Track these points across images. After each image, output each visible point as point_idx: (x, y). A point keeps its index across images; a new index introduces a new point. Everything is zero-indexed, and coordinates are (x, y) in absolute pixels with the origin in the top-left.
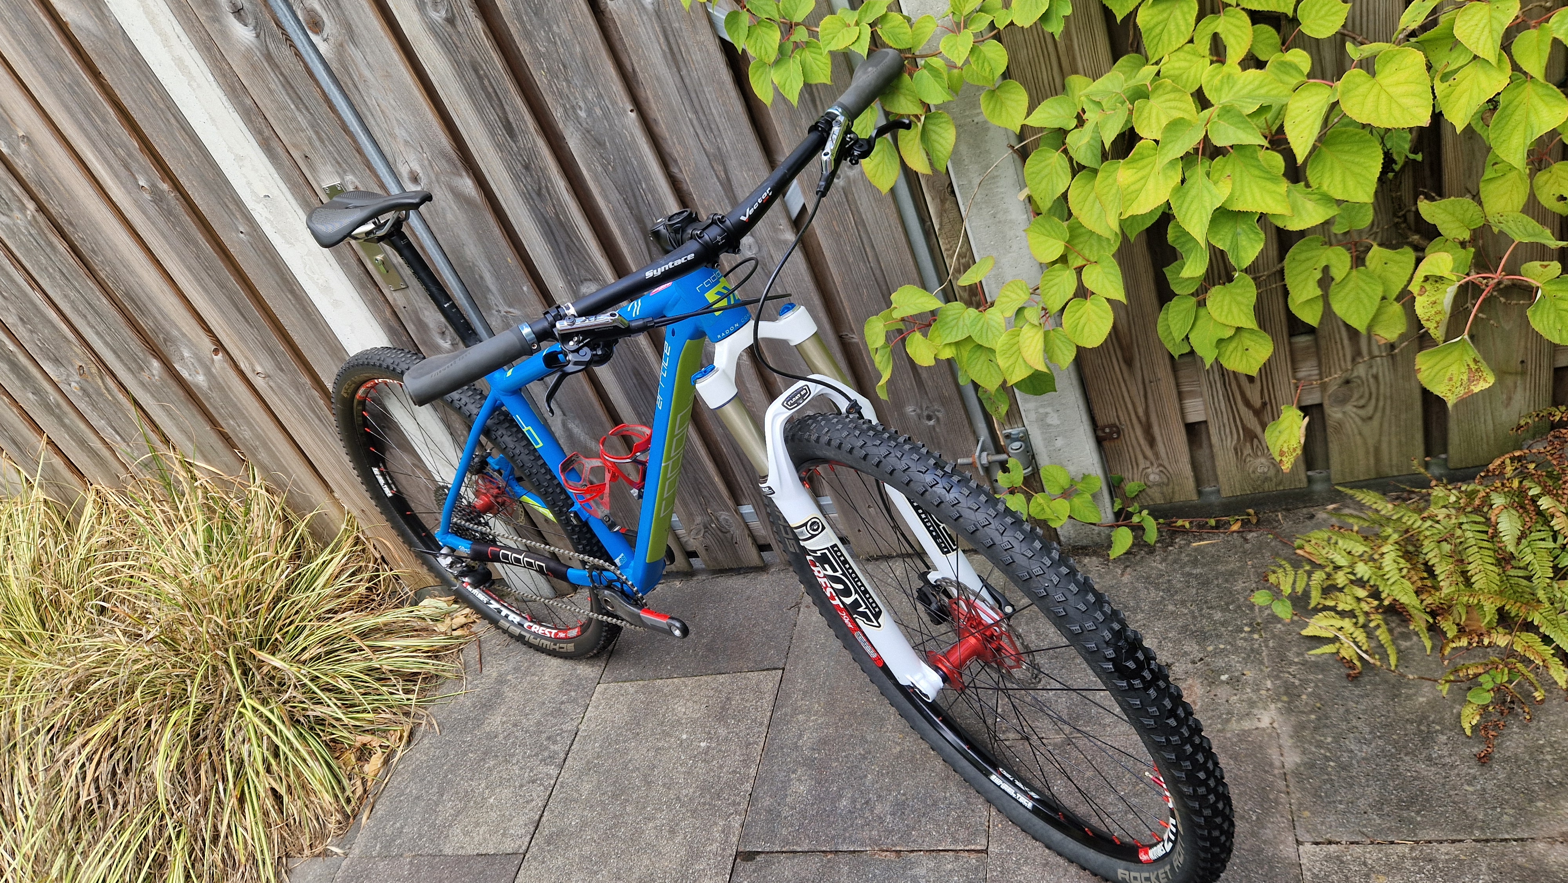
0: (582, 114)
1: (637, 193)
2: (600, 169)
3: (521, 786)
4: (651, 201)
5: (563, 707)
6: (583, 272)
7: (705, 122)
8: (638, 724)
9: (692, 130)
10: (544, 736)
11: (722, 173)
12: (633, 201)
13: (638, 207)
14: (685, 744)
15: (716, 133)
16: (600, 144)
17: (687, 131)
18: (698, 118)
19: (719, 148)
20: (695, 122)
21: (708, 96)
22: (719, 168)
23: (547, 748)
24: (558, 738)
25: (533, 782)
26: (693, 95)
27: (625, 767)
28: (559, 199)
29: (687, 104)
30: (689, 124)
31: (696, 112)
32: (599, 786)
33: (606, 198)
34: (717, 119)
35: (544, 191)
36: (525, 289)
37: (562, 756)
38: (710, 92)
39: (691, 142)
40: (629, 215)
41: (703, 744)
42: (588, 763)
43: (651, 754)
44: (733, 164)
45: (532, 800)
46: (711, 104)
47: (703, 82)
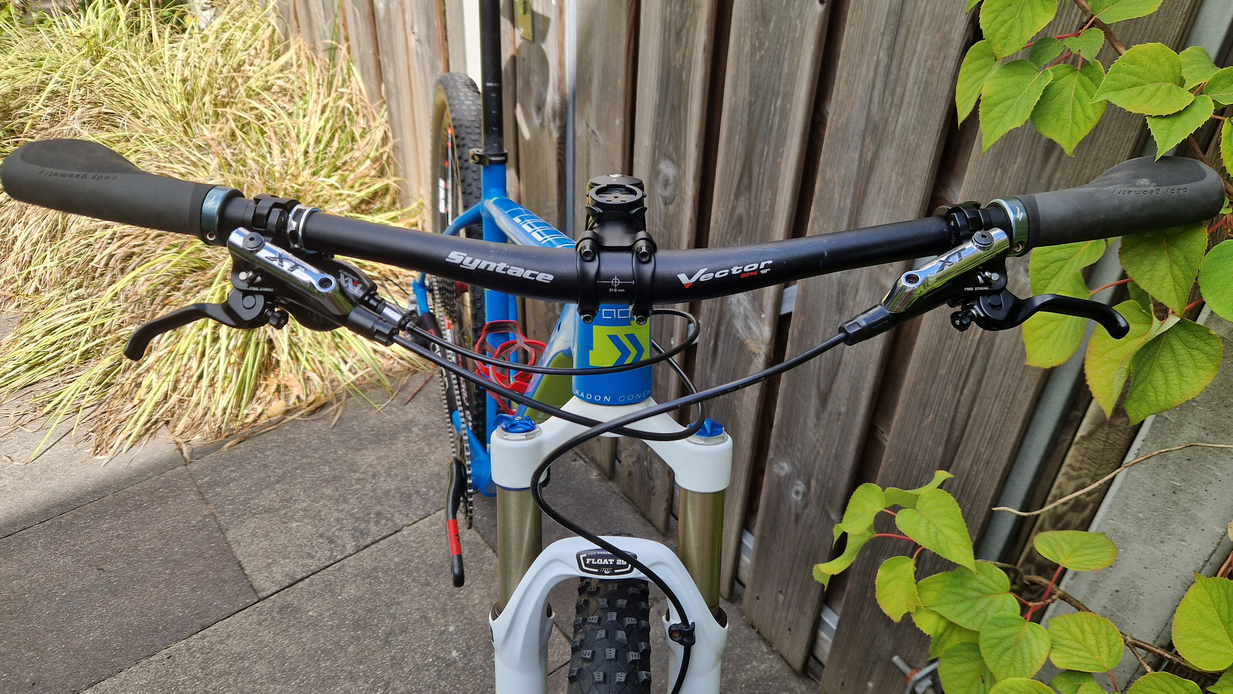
1: (767, 106)
2: (747, 48)
3: (321, 536)
4: (775, 127)
5: (415, 496)
6: (671, 148)
7: (892, 77)
8: (437, 575)
9: (871, 75)
10: (378, 508)
11: (870, 155)
12: (758, 112)
13: (759, 122)
14: (444, 637)
15: (896, 100)
16: (764, 17)
17: (865, 74)
18: (888, 67)
19: (886, 121)
20: (881, 69)
21: (919, 46)
22: (871, 147)
23: (368, 522)
24: (383, 522)
25: (331, 541)
26: (902, 32)
27: (389, 606)
28: (692, 53)
29: (887, 38)
30: (873, 65)
31: (891, 57)
32: (357, 601)
33: (735, 87)
34: (910, 85)
35: (684, 32)
36: (617, 122)
37: (369, 541)
38: (925, 42)
39: (860, 90)
40: (745, 124)
41: (454, 654)
42: (375, 569)
43: (416, 616)
44: (889, 153)
45: (313, 557)
46: (915, 60)
47: (926, 23)
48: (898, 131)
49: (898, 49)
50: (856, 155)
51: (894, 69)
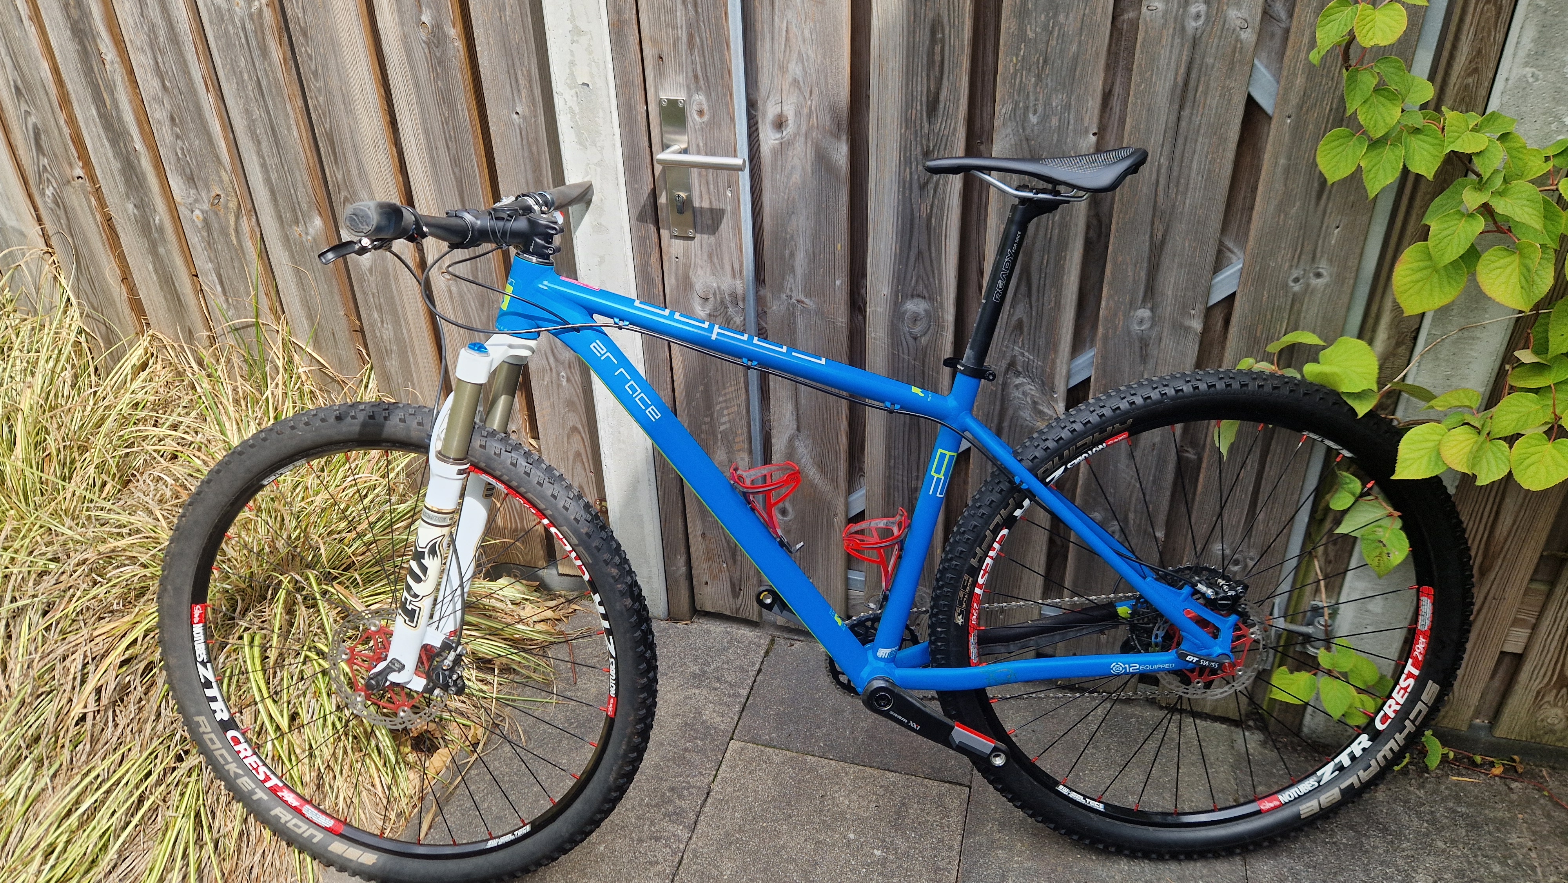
0: (1033, 119)
6: (921, 287)
7: (1175, 174)
9: (1154, 176)
14: (853, 846)
15: (1181, 188)
22: (1159, 228)
23: (670, 801)
24: (685, 793)
25: (657, 839)
27: (777, 854)
30: (1155, 169)
35: (931, 186)
36: (838, 283)
46: (1196, 157)
47: (1202, 131)
50: (1147, 237)
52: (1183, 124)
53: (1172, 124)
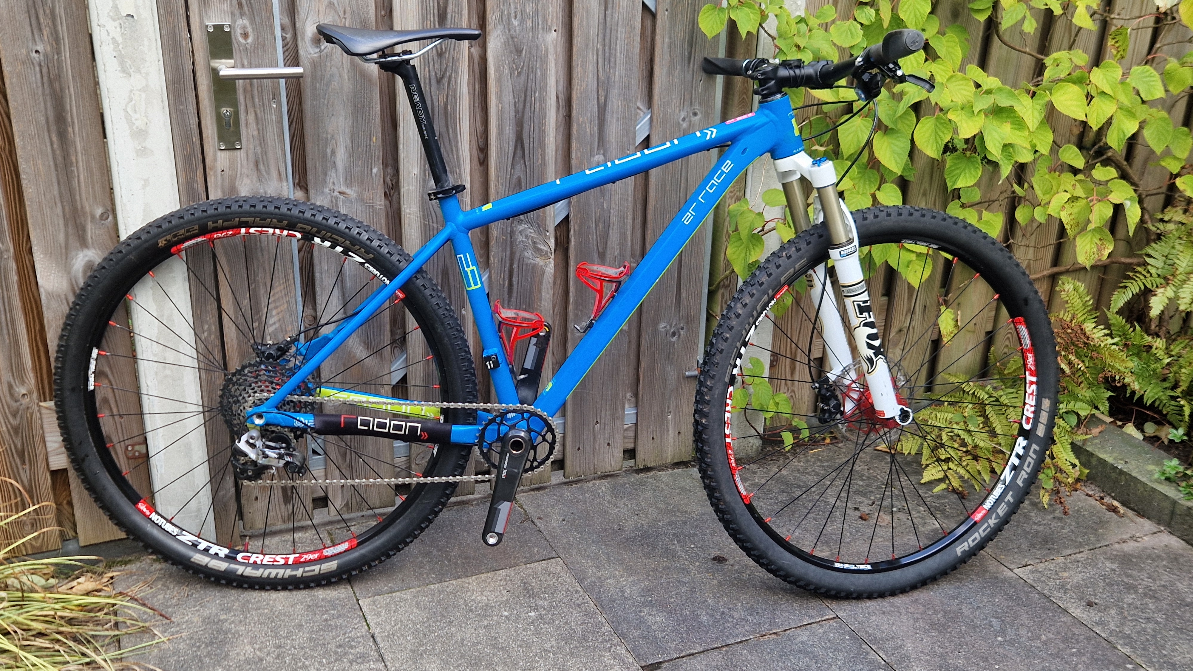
0: (516, 23)
1: (528, 99)
2: (507, 71)
4: (537, 110)
5: (330, 623)
7: (607, 55)
8: (442, 616)
10: (330, 646)
11: (603, 98)
12: (521, 105)
13: (523, 112)
14: (512, 618)
15: (612, 65)
16: (517, 51)
17: (592, 58)
18: (604, 51)
19: (609, 78)
20: (600, 53)
21: (619, 35)
22: (602, 93)
23: (345, 653)
26: (608, 31)
31: (604, 45)
33: (500, 98)
37: (372, 653)
41: (531, 614)
48: (617, 79)
49: (607, 41)
50: (596, 102)
51: (607, 50)
52: (608, 19)
53: (602, 21)
